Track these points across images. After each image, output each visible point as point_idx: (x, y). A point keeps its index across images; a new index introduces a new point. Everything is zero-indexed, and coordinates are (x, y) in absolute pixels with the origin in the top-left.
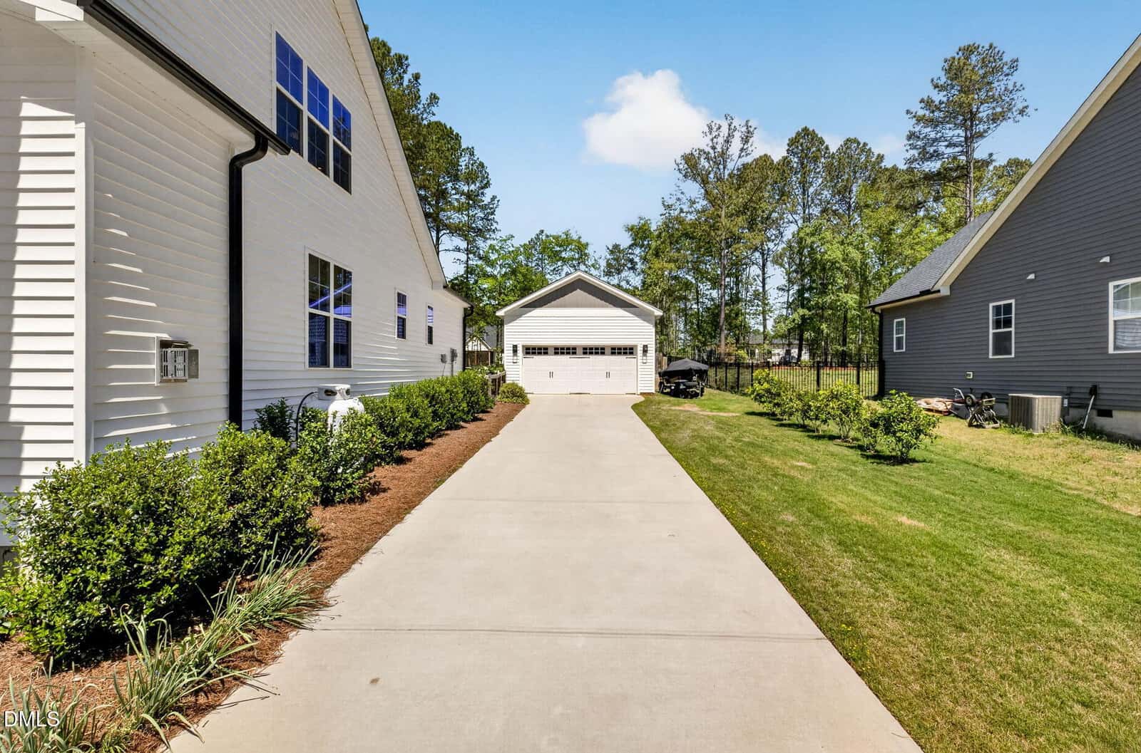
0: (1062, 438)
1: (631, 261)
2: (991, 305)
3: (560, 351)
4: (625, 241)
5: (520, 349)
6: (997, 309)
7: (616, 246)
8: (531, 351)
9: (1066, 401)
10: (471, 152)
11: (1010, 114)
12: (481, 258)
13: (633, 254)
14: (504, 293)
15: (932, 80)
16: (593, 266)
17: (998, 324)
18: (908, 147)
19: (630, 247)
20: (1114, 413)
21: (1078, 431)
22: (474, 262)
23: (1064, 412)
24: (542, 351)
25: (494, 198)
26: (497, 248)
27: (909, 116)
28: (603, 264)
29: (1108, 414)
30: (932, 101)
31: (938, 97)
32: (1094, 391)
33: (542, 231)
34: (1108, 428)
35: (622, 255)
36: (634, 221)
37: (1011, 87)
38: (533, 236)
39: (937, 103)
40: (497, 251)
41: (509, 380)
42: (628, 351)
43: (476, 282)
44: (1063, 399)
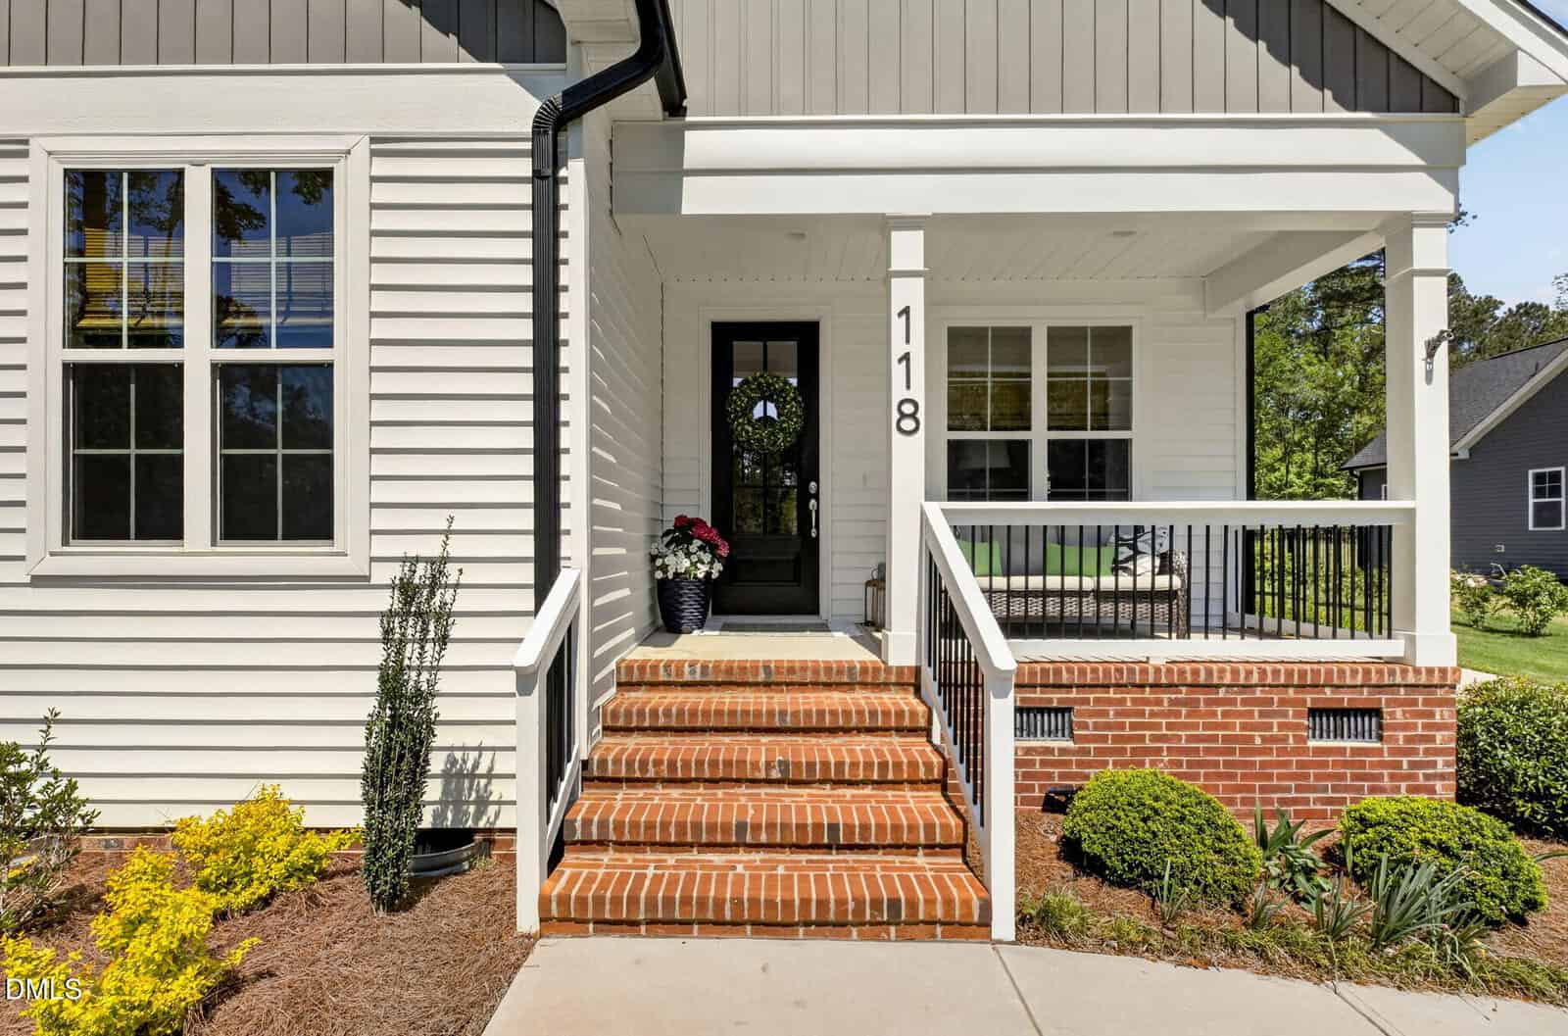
2: (1530, 472)
6: (1540, 476)
17: (1539, 493)
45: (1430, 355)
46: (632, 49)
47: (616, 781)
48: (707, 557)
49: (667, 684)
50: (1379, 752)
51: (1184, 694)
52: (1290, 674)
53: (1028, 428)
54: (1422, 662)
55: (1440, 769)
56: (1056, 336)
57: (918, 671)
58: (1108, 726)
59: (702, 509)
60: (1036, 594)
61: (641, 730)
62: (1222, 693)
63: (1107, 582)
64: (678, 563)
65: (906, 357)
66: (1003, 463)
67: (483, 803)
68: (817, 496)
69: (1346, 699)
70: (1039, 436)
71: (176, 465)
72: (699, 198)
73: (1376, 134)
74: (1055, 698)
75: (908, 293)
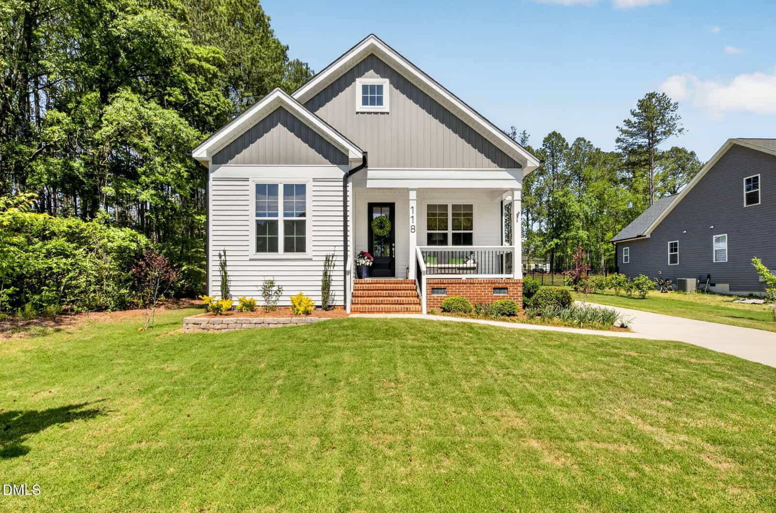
0: (697, 294)
2: (669, 243)
6: (671, 244)
9: (698, 281)
11: (673, 132)
15: (631, 111)
17: (672, 251)
18: (617, 148)
20: (716, 285)
21: (703, 292)
23: (698, 285)
27: (618, 129)
29: (713, 285)
30: (630, 122)
31: (634, 120)
32: (709, 276)
34: (714, 291)
37: (674, 117)
39: (633, 122)
44: (697, 281)
45: (518, 217)
46: (361, 163)
47: (358, 296)
48: (369, 261)
49: (364, 283)
50: (507, 296)
51: (468, 285)
52: (489, 281)
53: (447, 230)
54: (515, 278)
55: (519, 300)
56: (454, 207)
57: (415, 281)
58: (453, 292)
59: (366, 250)
60: (447, 268)
61: (360, 290)
62: (476, 285)
63: (461, 265)
64: (362, 262)
65: (413, 217)
66: (441, 238)
67: (333, 300)
68: (394, 247)
69: (500, 286)
70: (450, 232)
71: (277, 239)
72: (370, 184)
73: (506, 173)
74: (443, 286)
75: (413, 204)
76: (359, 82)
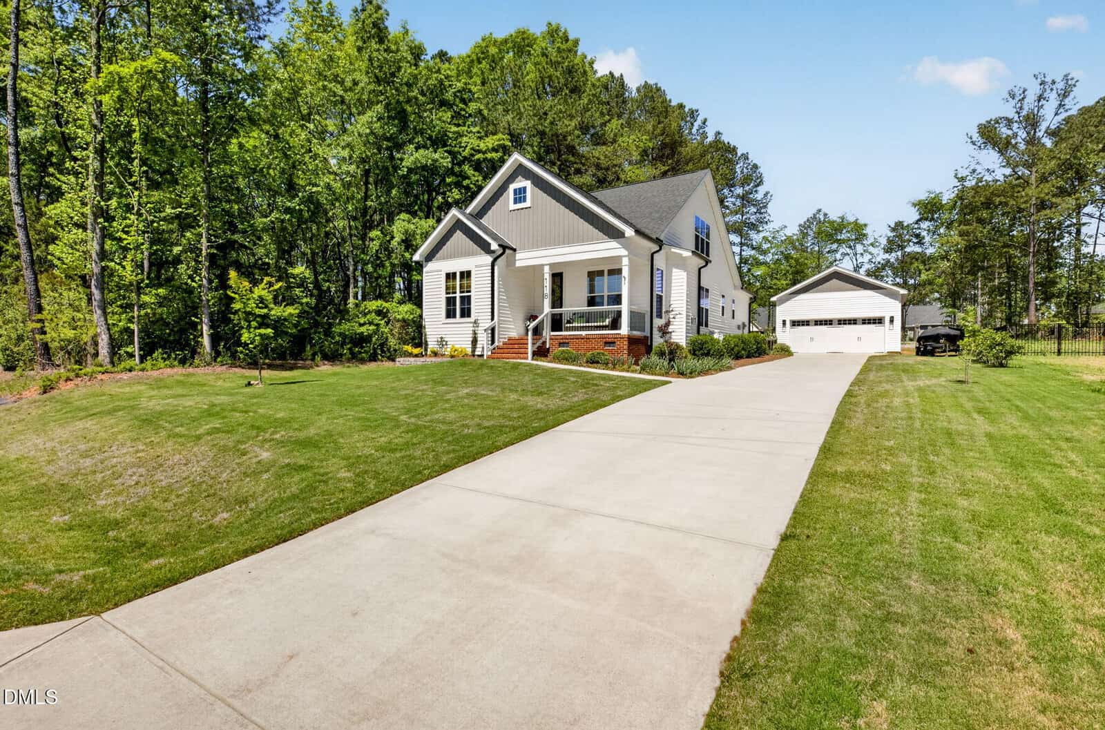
1: (917, 236)
3: (818, 323)
4: (911, 216)
5: (788, 323)
7: (899, 225)
8: (795, 323)
10: (745, 157)
12: (754, 249)
13: (920, 228)
14: (776, 278)
16: (872, 245)
19: (917, 223)
22: (748, 252)
24: (806, 323)
25: (766, 194)
26: (770, 238)
28: (884, 241)
33: (819, 211)
35: (905, 232)
36: (923, 196)
38: (811, 215)
40: (769, 242)
41: (778, 342)
42: (879, 321)
43: (749, 270)
50: (615, 349)
51: (585, 340)
54: (622, 333)
55: (625, 352)
62: (591, 340)
69: (610, 340)
70: (606, 294)
71: (456, 309)
73: (615, 243)
74: (566, 341)
76: (512, 187)
